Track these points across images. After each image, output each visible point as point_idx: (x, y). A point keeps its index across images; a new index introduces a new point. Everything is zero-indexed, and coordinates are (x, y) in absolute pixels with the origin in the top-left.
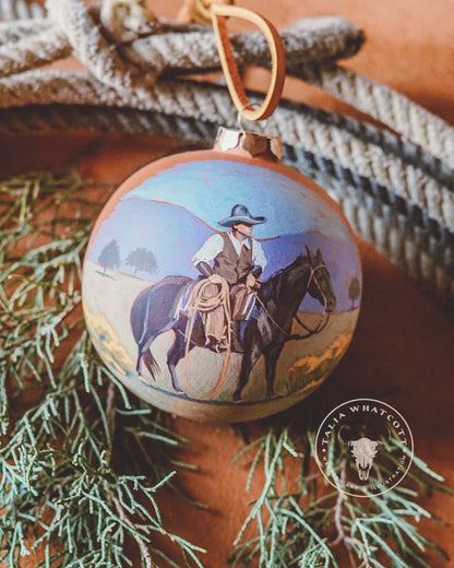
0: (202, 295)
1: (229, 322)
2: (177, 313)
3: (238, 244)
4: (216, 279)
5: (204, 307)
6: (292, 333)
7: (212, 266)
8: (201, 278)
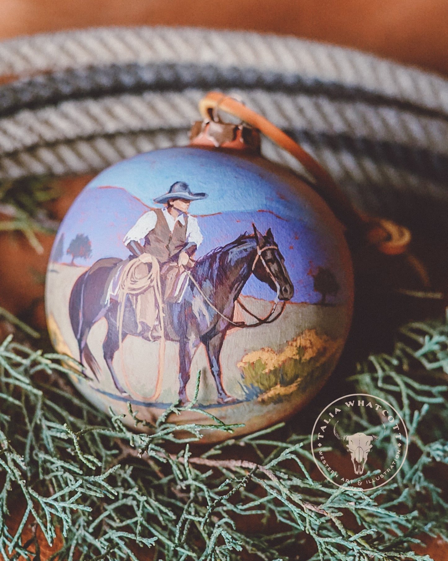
0: (132, 276)
1: (161, 306)
2: (108, 298)
3: (171, 220)
4: (146, 258)
5: (134, 290)
6: (235, 319)
7: (142, 245)
8: (131, 258)
